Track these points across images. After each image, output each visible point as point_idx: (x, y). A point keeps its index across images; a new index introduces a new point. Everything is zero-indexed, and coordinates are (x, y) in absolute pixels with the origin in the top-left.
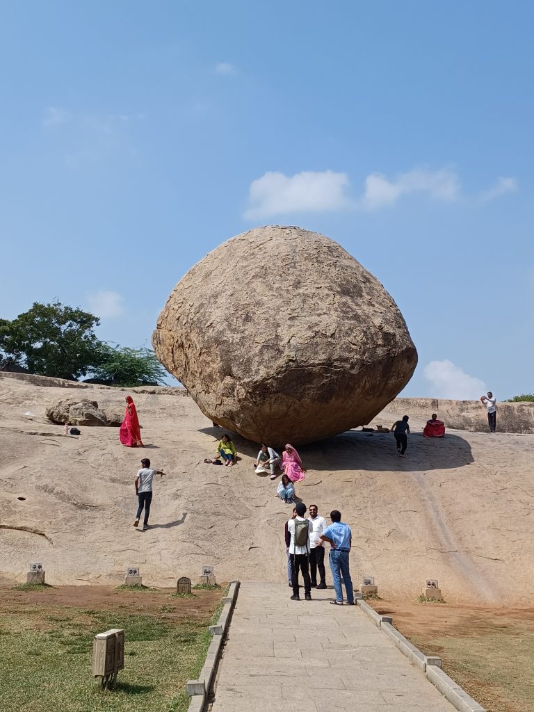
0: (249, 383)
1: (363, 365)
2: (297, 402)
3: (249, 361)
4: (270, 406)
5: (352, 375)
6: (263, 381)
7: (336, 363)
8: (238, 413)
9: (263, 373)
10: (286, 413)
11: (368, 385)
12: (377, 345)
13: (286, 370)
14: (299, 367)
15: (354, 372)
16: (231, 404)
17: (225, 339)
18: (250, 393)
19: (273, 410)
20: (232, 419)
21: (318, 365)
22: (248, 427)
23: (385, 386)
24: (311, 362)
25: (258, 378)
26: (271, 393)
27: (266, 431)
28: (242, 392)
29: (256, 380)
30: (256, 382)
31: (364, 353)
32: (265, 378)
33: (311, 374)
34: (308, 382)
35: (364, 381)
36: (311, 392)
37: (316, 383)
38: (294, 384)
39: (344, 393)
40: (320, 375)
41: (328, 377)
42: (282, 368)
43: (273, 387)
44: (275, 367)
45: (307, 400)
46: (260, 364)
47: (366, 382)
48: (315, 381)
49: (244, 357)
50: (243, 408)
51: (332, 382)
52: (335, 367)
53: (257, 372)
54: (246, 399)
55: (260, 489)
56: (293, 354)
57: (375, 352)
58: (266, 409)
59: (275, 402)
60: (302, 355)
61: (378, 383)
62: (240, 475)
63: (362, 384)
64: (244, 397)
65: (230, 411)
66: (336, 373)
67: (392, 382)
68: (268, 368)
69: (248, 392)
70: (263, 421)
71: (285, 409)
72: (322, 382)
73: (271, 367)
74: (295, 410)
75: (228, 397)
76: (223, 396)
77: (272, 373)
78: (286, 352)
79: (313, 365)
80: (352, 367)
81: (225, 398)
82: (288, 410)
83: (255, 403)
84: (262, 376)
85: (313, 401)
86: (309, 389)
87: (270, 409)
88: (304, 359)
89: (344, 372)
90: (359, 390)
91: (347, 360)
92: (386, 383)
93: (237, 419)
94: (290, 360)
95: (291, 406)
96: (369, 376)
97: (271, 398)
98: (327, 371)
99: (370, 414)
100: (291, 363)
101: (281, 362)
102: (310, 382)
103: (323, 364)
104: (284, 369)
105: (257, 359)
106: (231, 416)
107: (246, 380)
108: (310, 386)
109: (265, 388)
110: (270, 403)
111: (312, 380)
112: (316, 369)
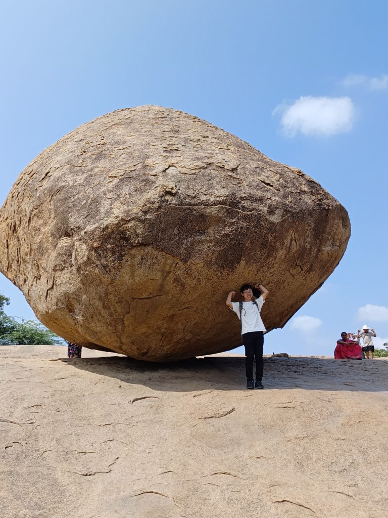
0: (93, 231)
1: (287, 211)
2: (181, 264)
3: (96, 201)
4: (133, 272)
5: (272, 224)
6: (118, 225)
7: (245, 203)
8: (77, 293)
9: (119, 211)
10: (162, 286)
11: (294, 248)
12: (301, 190)
13: (160, 207)
14: (182, 204)
15: (275, 218)
16: (68, 281)
17: (63, 184)
18: (96, 249)
19: (137, 279)
20: (70, 309)
21: (216, 203)
22: (95, 318)
23: (317, 254)
24: (204, 198)
25: (110, 221)
26: (133, 247)
27: (126, 323)
28: (82, 250)
29: (105, 223)
30: (106, 228)
31: (285, 196)
32: (123, 220)
33: (203, 217)
34: (199, 232)
35: (289, 238)
36: (205, 247)
37: (213, 233)
38: (176, 231)
39: (258, 255)
40: (220, 221)
41: (232, 224)
42: (153, 203)
43: (137, 235)
44: (141, 203)
45: (197, 263)
46: (113, 200)
47: (292, 241)
48: (210, 230)
49: (89, 198)
50: (86, 281)
51: (239, 233)
52: (244, 208)
53: (108, 213)
54: (89, 262)
55: (105, 429)
56: (171, 184)
57: (300, 199)
58: (125, 278)
59: (140, 263)
60: (188, 188)
61: (308, 246)
62: (69, 402)
63: (287, 242)
64: (85, 259)
65: (66, 294)
66: (245, 218)
67: (327, 248)
68: (128, 204)
69: (92, 248)
70: (119, 302)
71: (159, 277)
72: (224, 232)
73: (134, 202)
74: (177, 280)
75: (63, 269)
76: (55, 270)
77: (135, 211)
78: (161, 181)
79: (207, 204)
80: (271, 212)
81: (58, 274)
82: (164, 280)
83: (105, 267)
84: (117, 217)
85: (209, 264)
86: (201, 242)
87: (133, 277)
88: (191, 193)
89: (259, 218)
90: (281, 253)
91: (261, 200)
92: (319, 250)
93: (77, 307)
94: (167, 193)
95: (169, 272)
96: (297, 231)
97: (133, 257)
98: (230, 213)
99: (292, 307)
100: (169, 198)
101: (153, 194)
102: (202, 231)
103: (224, 203)
104: (156, 205)
105: (110, 195)
106: (68, 304)
107: (89, 228)
108: (203, 238)
109: (123, 238)
110: (132, 266)
111: (206, 228)
112: (212, 211)
